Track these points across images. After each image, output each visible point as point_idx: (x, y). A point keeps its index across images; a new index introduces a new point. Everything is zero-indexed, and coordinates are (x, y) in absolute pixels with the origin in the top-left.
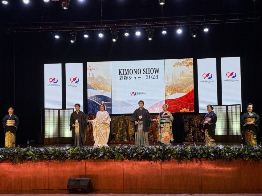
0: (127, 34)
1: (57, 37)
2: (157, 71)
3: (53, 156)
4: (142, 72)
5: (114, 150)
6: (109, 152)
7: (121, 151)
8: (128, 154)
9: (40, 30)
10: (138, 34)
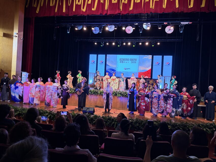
0: (124, 44)
1: (96, 44)
2: (136, 60)
3: (93, 93)
4: (130, 60)
5: (117, 92)
6: (115, 93)
7: (120, 93)
8: (122, 94)
9: (89, 40)
10: (129, 44)
